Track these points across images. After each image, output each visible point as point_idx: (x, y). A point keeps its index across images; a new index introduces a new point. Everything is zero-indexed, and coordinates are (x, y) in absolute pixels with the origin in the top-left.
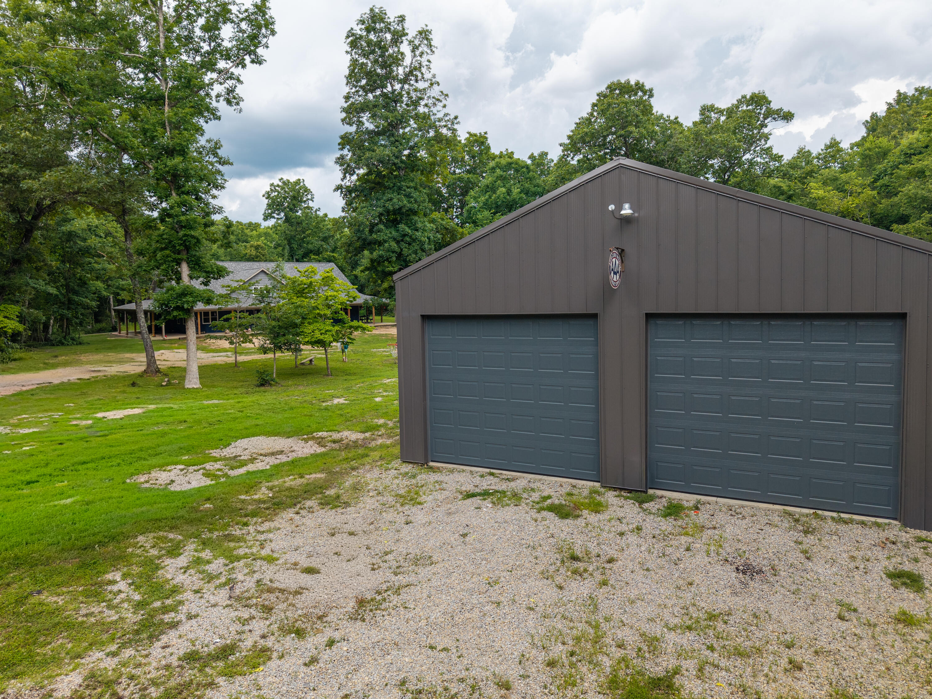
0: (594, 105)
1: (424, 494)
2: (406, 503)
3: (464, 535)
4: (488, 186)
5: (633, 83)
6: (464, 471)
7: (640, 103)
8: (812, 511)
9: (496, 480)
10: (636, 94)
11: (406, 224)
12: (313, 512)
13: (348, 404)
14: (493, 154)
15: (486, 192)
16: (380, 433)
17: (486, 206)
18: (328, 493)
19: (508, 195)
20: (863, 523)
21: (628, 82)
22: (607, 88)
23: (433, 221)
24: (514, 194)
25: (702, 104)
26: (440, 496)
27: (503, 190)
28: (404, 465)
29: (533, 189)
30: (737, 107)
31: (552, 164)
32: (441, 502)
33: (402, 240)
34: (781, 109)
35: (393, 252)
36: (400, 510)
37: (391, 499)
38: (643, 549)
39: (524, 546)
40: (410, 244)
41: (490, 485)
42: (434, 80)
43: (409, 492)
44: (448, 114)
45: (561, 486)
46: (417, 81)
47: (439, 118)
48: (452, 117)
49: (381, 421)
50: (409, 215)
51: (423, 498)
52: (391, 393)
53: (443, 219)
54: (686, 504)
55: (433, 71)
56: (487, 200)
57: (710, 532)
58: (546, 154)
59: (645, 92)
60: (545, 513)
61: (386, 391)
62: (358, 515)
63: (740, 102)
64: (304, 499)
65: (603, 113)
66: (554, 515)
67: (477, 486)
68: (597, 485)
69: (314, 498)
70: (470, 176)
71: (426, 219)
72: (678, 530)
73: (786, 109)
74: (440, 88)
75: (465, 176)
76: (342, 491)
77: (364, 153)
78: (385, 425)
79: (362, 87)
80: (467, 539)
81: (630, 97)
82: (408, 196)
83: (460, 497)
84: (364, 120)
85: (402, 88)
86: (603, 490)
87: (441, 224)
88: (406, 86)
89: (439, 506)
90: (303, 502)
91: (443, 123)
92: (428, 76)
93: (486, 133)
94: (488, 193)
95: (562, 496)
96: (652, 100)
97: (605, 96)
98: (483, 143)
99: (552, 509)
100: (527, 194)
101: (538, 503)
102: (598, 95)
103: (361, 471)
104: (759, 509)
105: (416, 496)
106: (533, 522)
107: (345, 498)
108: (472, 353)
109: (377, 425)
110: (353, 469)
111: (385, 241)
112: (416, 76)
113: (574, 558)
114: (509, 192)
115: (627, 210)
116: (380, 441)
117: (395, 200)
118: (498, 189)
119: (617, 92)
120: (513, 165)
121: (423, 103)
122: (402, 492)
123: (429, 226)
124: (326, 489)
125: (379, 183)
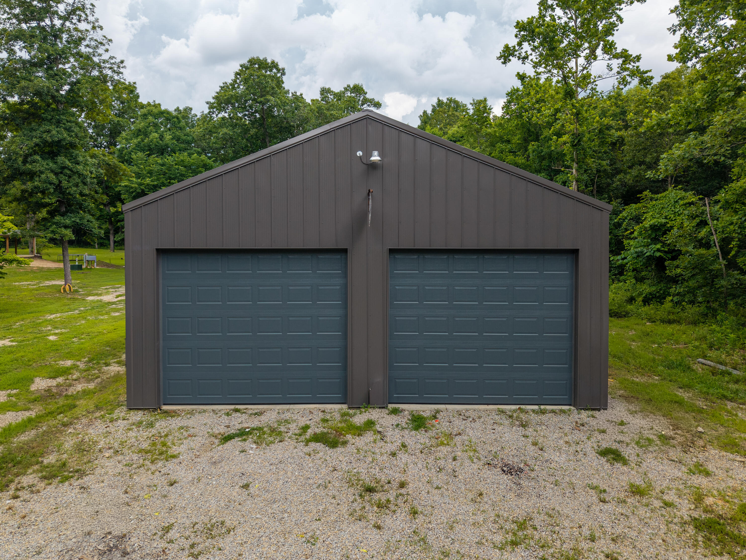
0: (237, 74)
1: (174, 444)
2: (156, 459)
3: (246, 486)
4: (140, 131)
5: (269, 61)
6: (205, 411)
7: (273, 77)
8: (518, 407)
9: (244, 417)
10: (271, 71)
11: (66, 156)
12: (38, 491)
13: (17, 346)
14: (141, 103)
15: (138, 135)
16: (75, 377)
17: (139, 148)
18: (46, 462)
19: (161, 140)
20: (553, 411)
21: (266, 60)
22: (248, 62)
23: (93, 156)
24: (167, 139)
25: (322, 86)
26: (196, 443)
27: (156, 135)
28: (132, 413)
29: (184, 138)
30: (344, 93)
31: (196, 119)
32: (198, 451)
33: (61, 173)
34: (373, 99)
35: (51, 184)
36: (153, 468)
37: (135, 457)
38: (420, 466)
39: (315, 486)
40: (70, 177)
41: (241, 423)
42: (97, 24)
43: (154, 444)
44: (113, 57)
45: (311, 412)
46: (79, 21)
47: (104, 60)
48: (118, 60)
49: (69, 363)
50: (67, 149)
51: (174, 450)
52: (63, 331)
53: (104, 155)
54: (425, 415)
55: (96, 15)
56: (139, 142)
57: (458, 438)
58: (191, 109)
59: (278, 70)
60: (313, 445)
61: (57, 328)
62: (102, 485)
63: (346, 89)
64: (17, 475)
65: (246, 81)
66: (323, 446)
67: (228, 427)
68: (345, 406)
69: (30, 471)
70: (118, 119)
71: (87, 154)
72: (434, 441)
73: (376, 100)
74: (104, 32)
75: (116, 119)
76: (65, 456)
77: (19, 82)
78: (75, 367)
79: (16, 16)
80: (252, 490)
81: (266, 72)
82: (68, 130)
83: (217, 441)
84: (16, 48)
85: (63, 25)
86: (351, 411)
87: (104, 160)
88: (68, 24)
89: (198, 457)
90: (16, 481)
91: (108, 65)
92: (91, 18)
93: (135, 83)
94: (140, 137)
95: (319, 424)
96: (284, 78)
97: (247, 68)
98: (132, 92)
99: (317, 438)
100: (178, 140)
101: (300, 435)
102: (241, 66)
103: (79, 426)
104: (480, 410)
105: (164, 449)
106: (307, 457)
107: (73, 465)
108: (216, 288)
109: (67, 368)
110: (65, 425)
111: (42, 172)
112: (80, 16)
113: (370, 490)
114: (161, 137)
115: (375, 157)
116: (79, 387)
117: (54, 132)
118: (150, 133)
119: (257, 66)
120: (165, 115)
121: (84, 43)
122: (145, 445)
123: (91, 161)
124: (42, 455)
125: (33, 114)
